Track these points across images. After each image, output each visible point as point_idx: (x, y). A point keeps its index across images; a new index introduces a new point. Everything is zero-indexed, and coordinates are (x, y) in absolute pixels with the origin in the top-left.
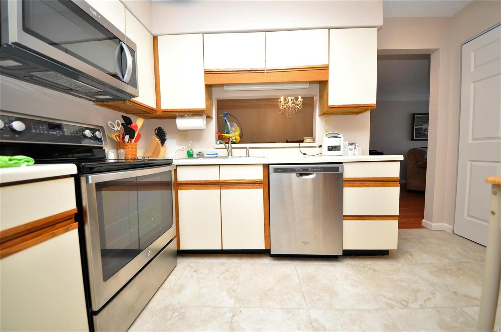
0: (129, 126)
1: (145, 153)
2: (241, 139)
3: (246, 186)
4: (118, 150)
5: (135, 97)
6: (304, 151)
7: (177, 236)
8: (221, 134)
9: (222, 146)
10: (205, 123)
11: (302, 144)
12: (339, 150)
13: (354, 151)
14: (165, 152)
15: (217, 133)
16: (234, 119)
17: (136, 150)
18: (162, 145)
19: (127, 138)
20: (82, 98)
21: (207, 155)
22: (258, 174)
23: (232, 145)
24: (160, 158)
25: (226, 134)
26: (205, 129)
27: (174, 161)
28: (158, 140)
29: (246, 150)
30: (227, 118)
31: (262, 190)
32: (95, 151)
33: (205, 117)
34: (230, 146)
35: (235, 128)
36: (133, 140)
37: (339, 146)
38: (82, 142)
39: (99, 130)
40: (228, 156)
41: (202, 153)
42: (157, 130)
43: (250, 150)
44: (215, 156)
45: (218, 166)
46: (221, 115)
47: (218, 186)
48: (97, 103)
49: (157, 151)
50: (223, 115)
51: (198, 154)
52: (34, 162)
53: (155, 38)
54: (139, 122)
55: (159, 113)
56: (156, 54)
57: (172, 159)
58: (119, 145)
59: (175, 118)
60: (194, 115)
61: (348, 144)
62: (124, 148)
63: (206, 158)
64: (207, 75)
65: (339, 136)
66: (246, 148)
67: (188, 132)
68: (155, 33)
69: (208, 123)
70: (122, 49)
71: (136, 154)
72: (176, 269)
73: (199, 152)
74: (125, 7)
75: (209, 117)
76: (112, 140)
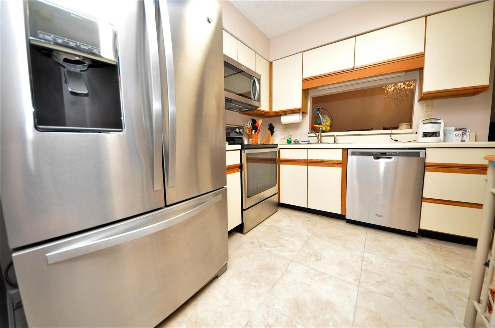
0: (255, 124)
1: (261, 141)
2: (330, 128)
3: (328, 164)
4: (249, 139)
5: (259, 107)
6: (395, 137)
7: (279, 193)
8: (314, 125)
9: (313, 135)
10: (301, 118)
11: (394, 131)
12: (439, 136)
13: (462, 137)
14: (273, 140)
15: (310, 125)
16: (325, 112)
17: (257, 139)
18: (272, 136)
19: (254, 131)
20: (234, 111)
21: (301, 142)
22: (338, 156)
23: (322, 133)
24: (270, 143)
25: (318, 125)
26: (301, 123)
27: (278, 146)
28: (269, 132)
29: (334, 137)
30: (319, 112)
31: (341, 168)
32: (235, 139)
33: (301, 113)
34: (320, 134)
35: (326, 120)
36: (256, 133)
37: (439, 133)
38: (231, 134)
39: (241, 128)
40: (318, 142)
41: (298, 140)
42: (269, 126)
43: (337, 137)
44: (307, 142)
45: (307, 149)
46: (314, 110)
47: (306, 164)
48: (241, 113)
49: (269, 139)
50: (316, 110)
51: (294, 142)
52: (228, 144)
53: (271, 64)
54: (260, 122)
55: (271, 114)
56: (271, 75)
57: (277, 145)
58: (250, 136)
59: (280, 116)
60: (293, 113)
61: (455, 129)
62: (252, 138)
63: (300, 144)
64: (304, 82)
65: (439, 121)
66: (333, 136)
67: (289, 125)
68: (270, 60)
69: (303, 117)
70: (254, 81)
71: (257, 142)
72: (277, 212)
73: (296, 140)
74: (256, 53)
75: (304, 113)
76: (246, 133)
